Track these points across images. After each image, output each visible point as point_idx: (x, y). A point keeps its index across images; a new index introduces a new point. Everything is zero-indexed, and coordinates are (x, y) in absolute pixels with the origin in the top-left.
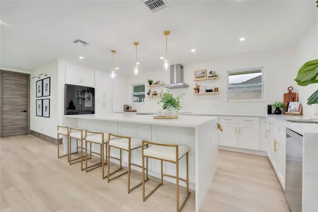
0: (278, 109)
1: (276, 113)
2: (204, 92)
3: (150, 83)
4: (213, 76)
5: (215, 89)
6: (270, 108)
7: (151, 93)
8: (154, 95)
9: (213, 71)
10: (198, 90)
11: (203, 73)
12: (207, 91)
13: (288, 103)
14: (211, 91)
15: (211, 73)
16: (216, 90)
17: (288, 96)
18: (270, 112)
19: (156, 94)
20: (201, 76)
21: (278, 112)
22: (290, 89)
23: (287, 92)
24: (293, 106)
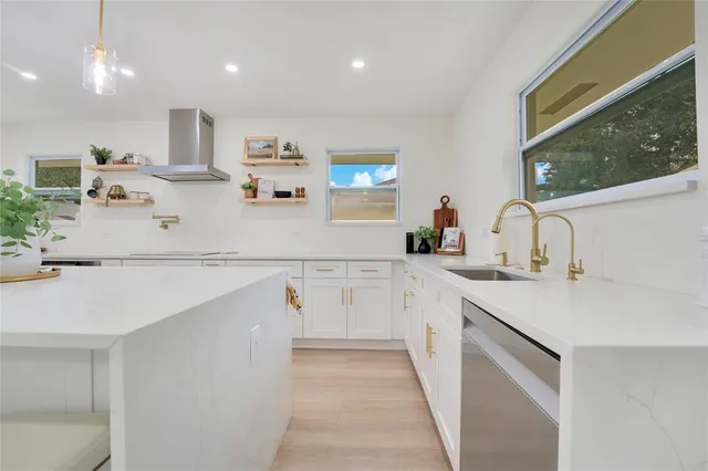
0: (424, 241)
1: (421, 251)
2: (269, 197)
3: (102, 158)
4: (294, 157)
5: (297, 190)
6: (410, 238)
7: (103, 192)
8: (113, 197)
9: (293, 143)
10: (252, 190)
11: (269, 146)
12: (278, 195)
13: (442, 230)
14: (288, 195)
15: (287, 147)
16: (301, 193)
17: (440, 216)
18: (410, 250)
19: (123, 197)
20: (265, 153)
21: (426, 249)
22: (445, 200)
23: (439, 206)
24: (450, 234)
